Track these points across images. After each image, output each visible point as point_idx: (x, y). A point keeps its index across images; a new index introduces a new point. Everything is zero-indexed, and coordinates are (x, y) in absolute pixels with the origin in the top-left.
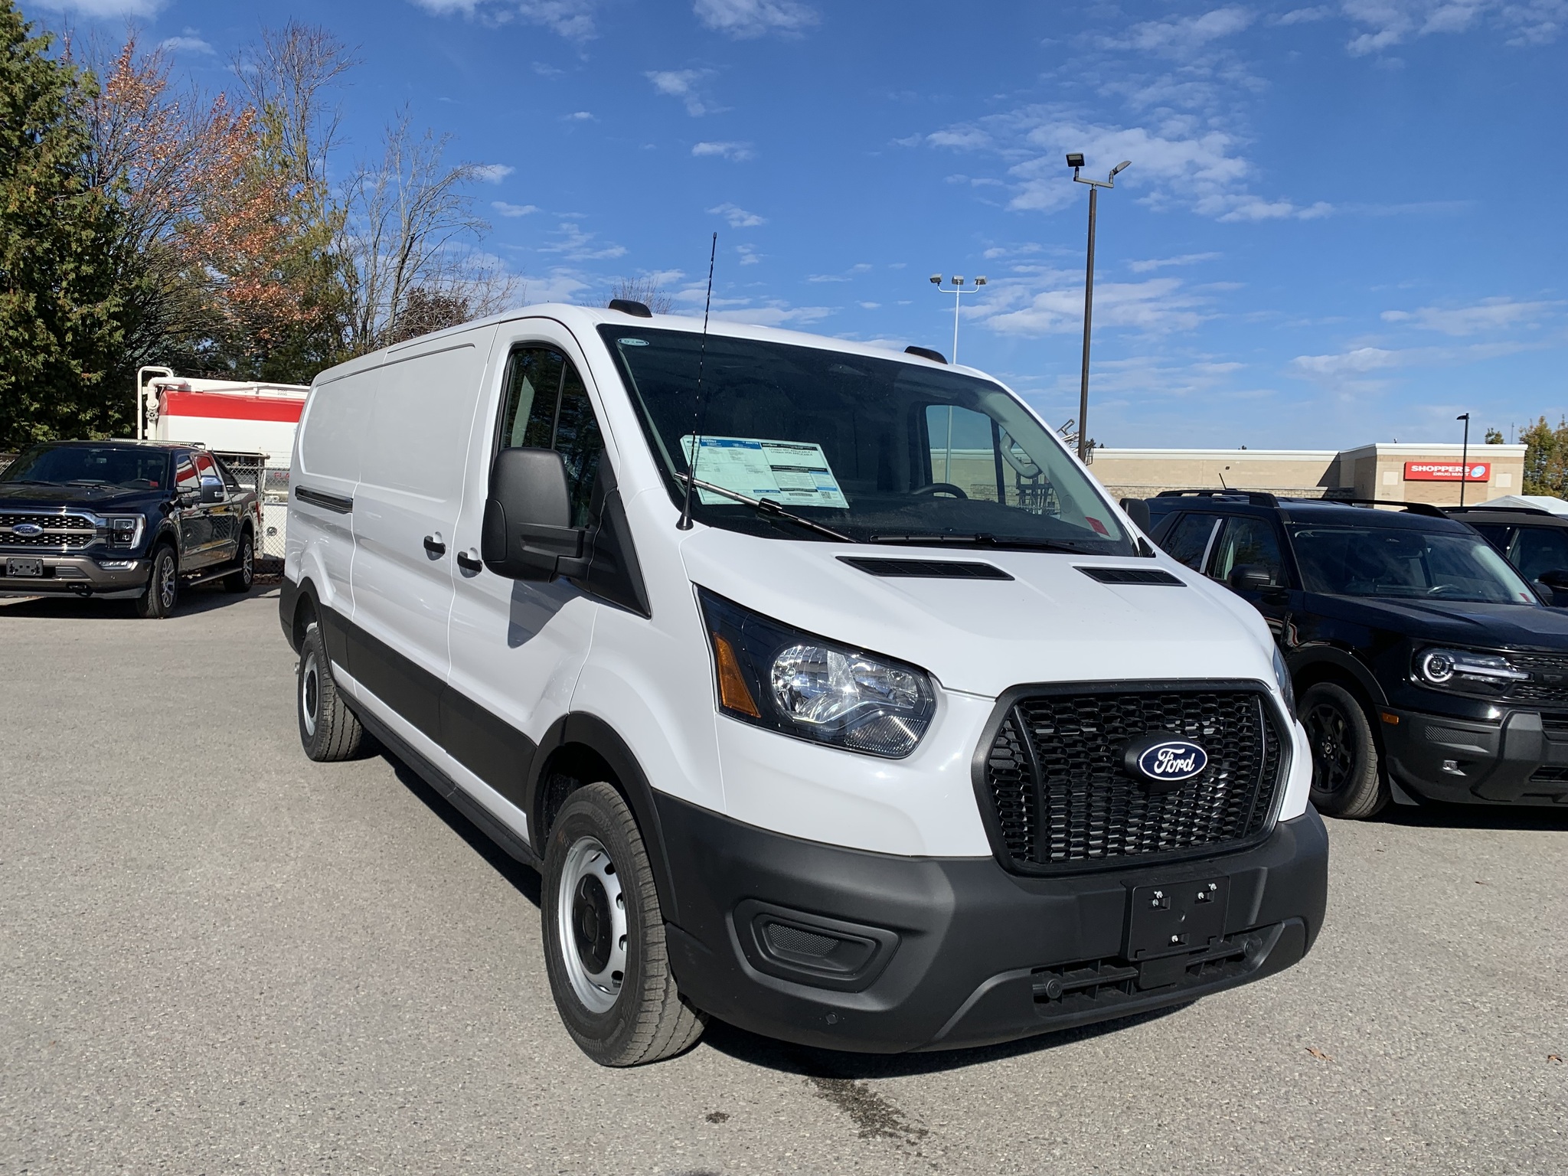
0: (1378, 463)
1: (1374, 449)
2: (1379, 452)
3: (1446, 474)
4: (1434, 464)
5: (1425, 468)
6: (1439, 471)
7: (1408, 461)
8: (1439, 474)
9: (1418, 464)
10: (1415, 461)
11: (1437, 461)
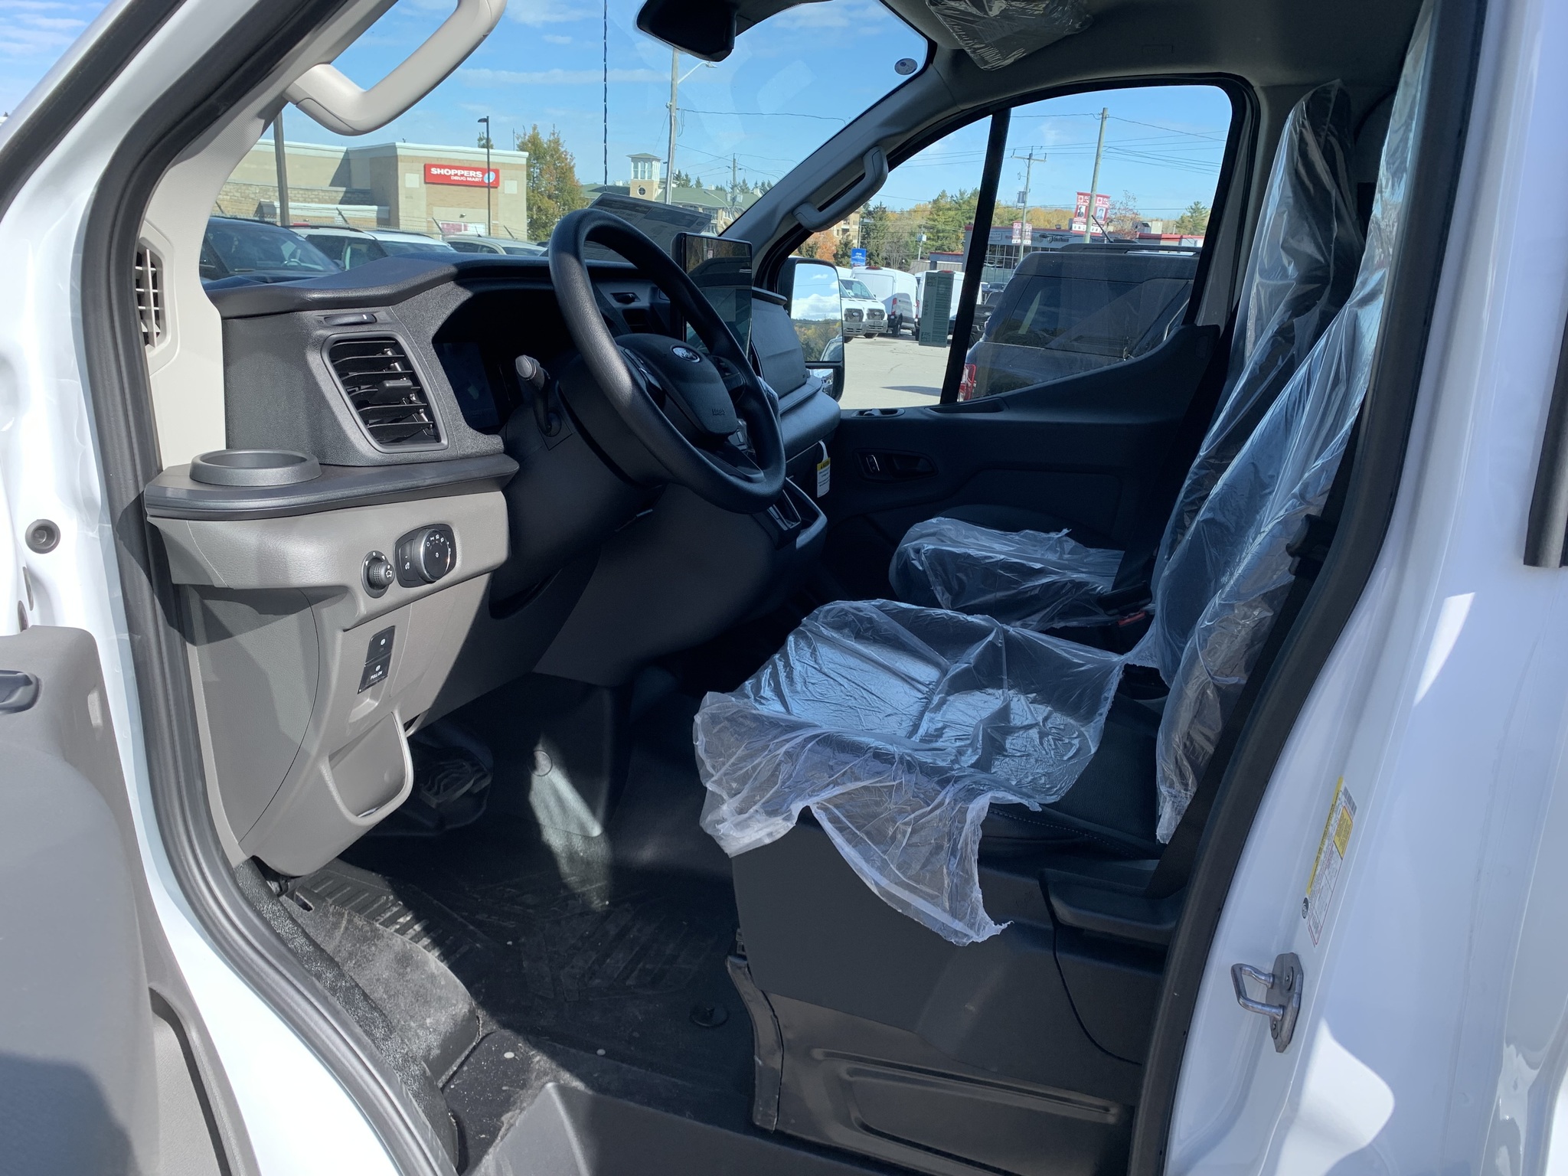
0: (399, 164)
1: (393, 148)
2: (400, 152)
3: (462, 178)
4: (451, 167)
5: (443, 172)
6: (456, 175)
7: (428, 162)
8: (456, 178)
9: (437, 166)
10: (433, 163)
11: (453, 164)
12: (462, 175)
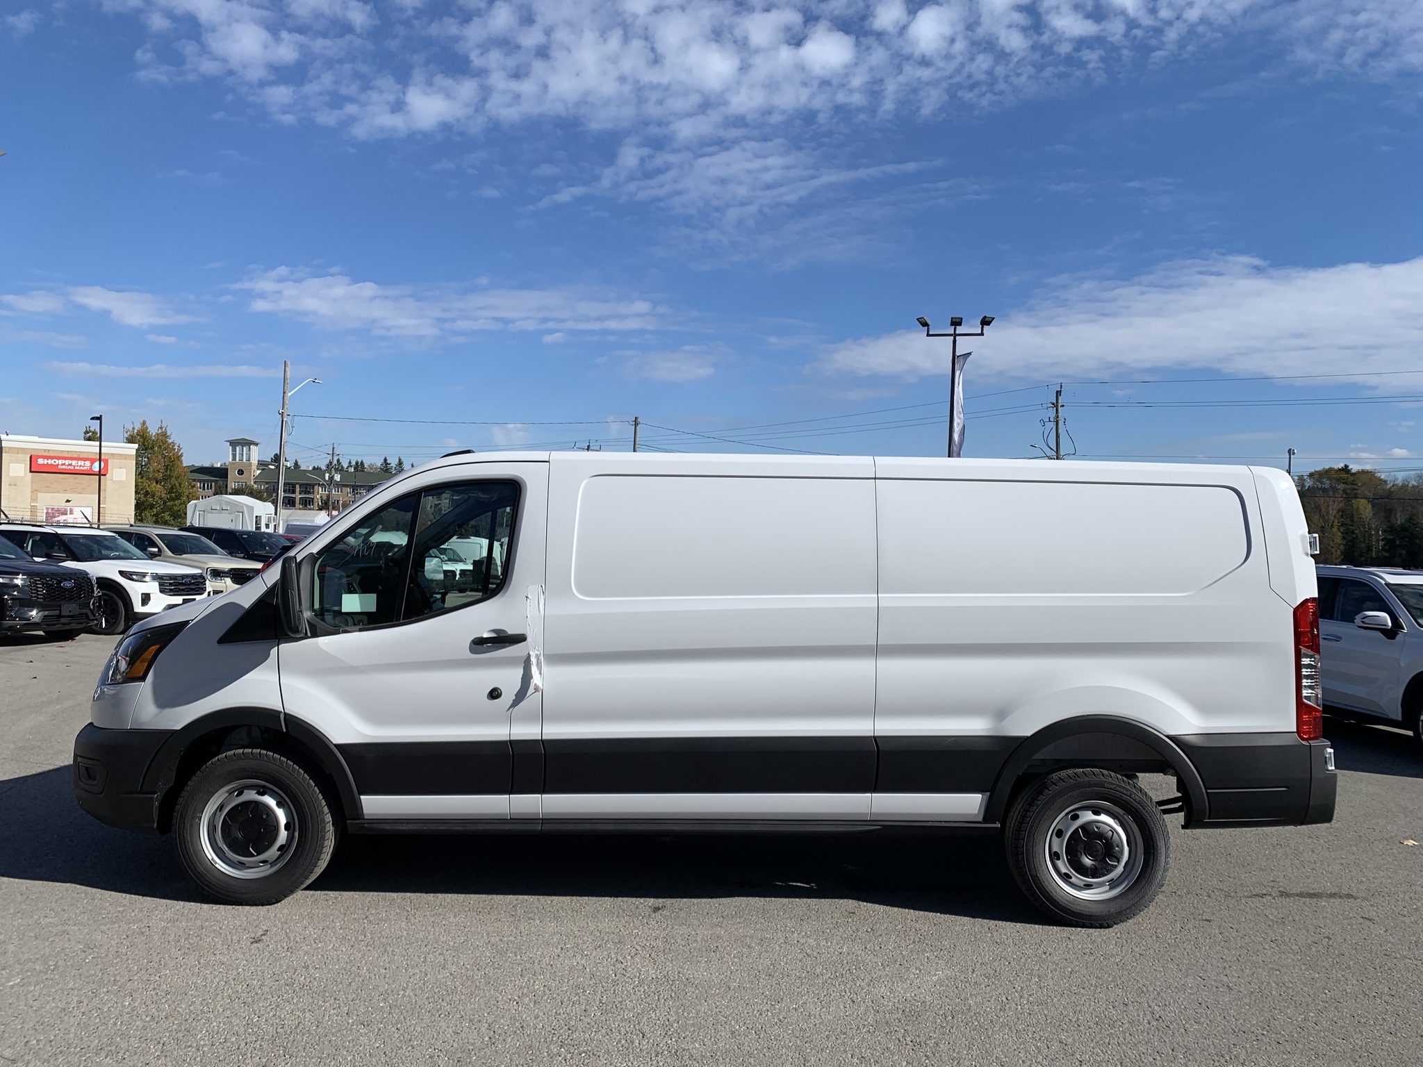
0: (4, 454)
2: (4, 444)
3: (72, 468)
4: (59, 458)
5: (50, 462)
6: (62, 464)
7: (33, 454)
8: (64, 467)
9: (44, 457)
10: (40, 454)
11: (60, 455)
12: (71, 465)
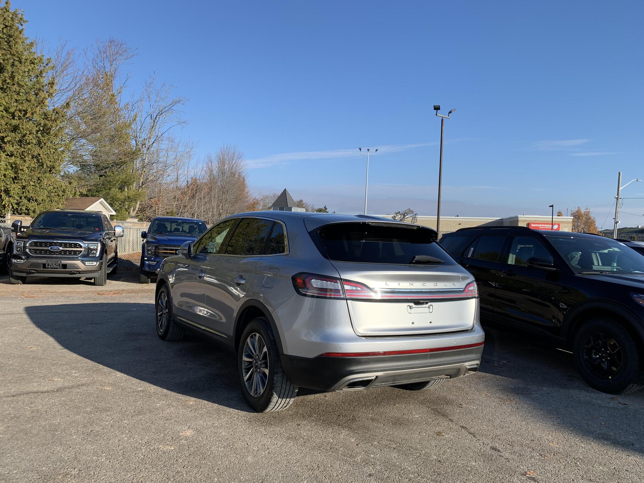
0: (519, 223)
1: (517, 217)
2: (519, 219)
3: (545, 228)
4: (540, 224)
5: (536, 225)
7: (530, 222)
8: (542, 227)
10: (532, 222)
11: (541, 222)
12: (544, 226)
